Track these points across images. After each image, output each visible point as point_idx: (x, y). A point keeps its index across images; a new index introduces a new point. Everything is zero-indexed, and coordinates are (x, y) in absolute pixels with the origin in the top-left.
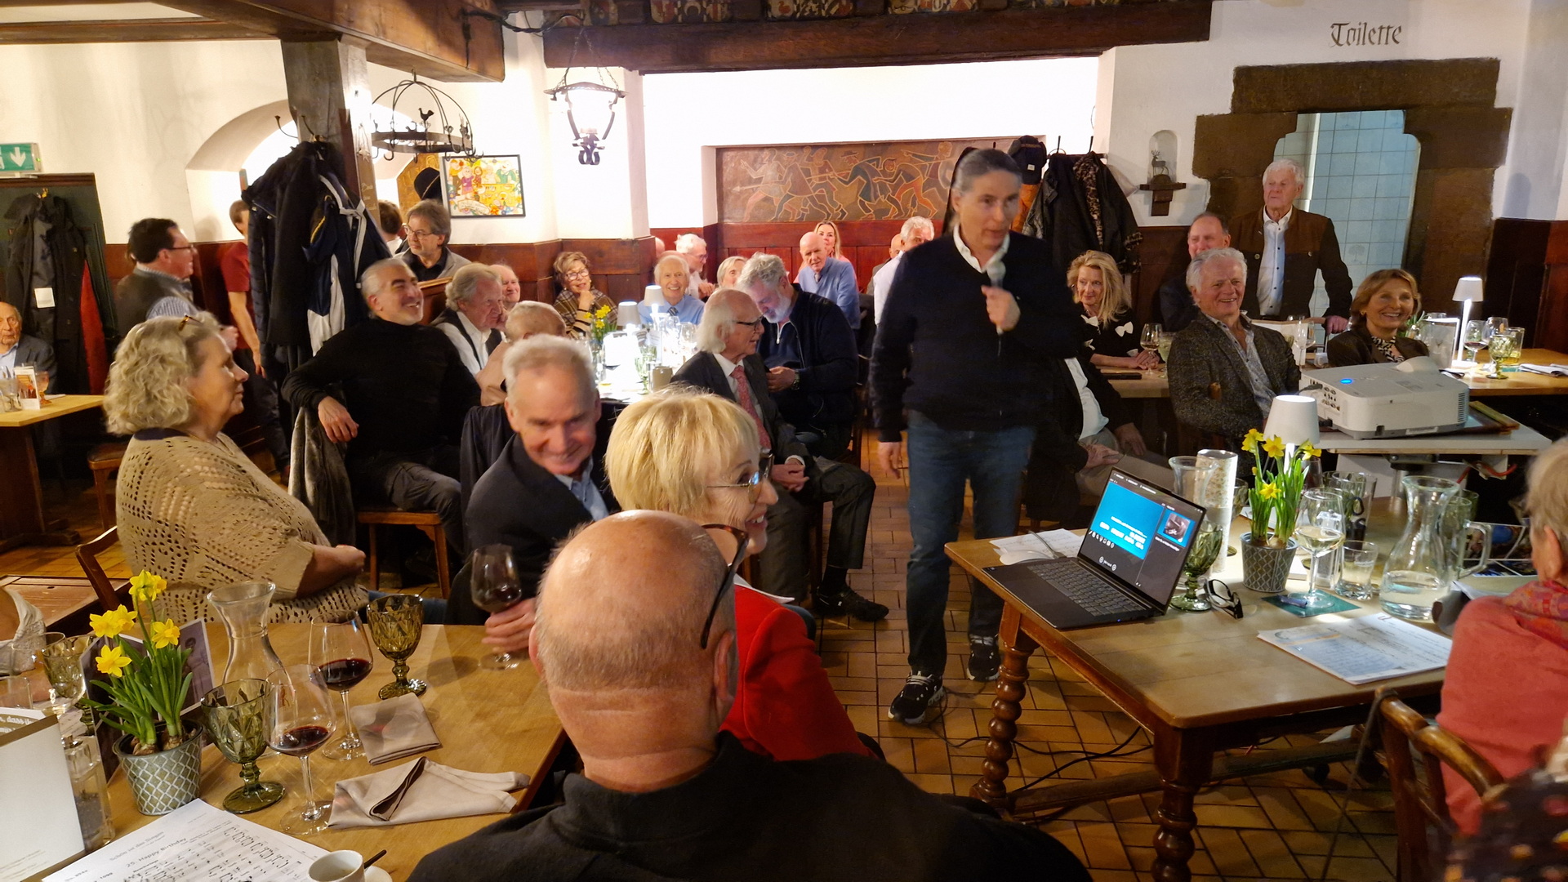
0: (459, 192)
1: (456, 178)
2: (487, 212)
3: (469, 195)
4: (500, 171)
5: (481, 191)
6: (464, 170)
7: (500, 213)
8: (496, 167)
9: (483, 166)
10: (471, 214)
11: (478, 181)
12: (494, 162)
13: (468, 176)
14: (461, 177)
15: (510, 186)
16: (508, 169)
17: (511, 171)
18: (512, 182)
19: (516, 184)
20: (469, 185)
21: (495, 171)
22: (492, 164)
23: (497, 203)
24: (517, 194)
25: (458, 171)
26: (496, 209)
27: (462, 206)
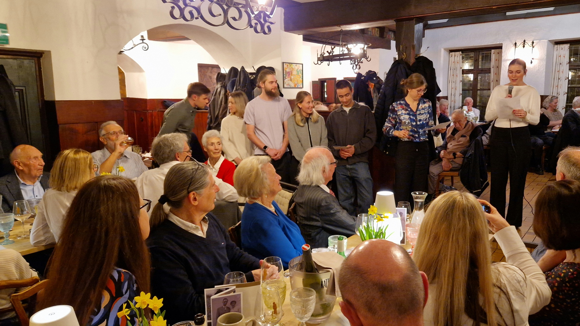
0: (287, 77)
1: (286, 71)
2: (293, 86)
3: (289, 79)
4: (297, 69)
5: (292, 77)
6: (288, 68)
7: (296, 86)
8: (296, 68)
9: (293, 67)
10: (289, 87)
11: (292, 73)
12: (296, 66)
13: (289, 71)
14: (287, 71)
15: (299, 76)
16: (299, 69)
17: (300, 70)
18: (300, 74)
19: (301, 75)
20: (289, 75)
21: (296, 70)
22: (295, 67)
23: (296, 83)
24: (301, 79)
25: (287, 68)
26: (295, 85)
27: (287, 83)
